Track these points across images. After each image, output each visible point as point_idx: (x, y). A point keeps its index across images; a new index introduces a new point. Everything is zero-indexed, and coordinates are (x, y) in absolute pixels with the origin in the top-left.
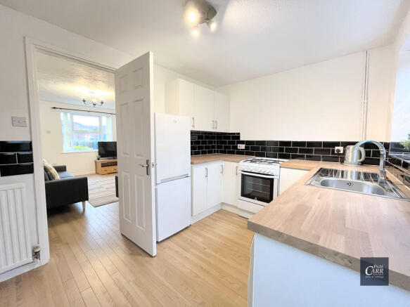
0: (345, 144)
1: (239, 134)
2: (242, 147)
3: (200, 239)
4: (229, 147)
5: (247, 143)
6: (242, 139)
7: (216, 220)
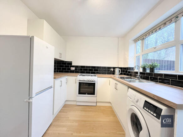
0: (114, 68)
1: (72, 62)
2: (73, 69)
3: (65, 129)
4: (65, 69)
5: (76, 67)
6: (73, 64)
7: (67, 112)
